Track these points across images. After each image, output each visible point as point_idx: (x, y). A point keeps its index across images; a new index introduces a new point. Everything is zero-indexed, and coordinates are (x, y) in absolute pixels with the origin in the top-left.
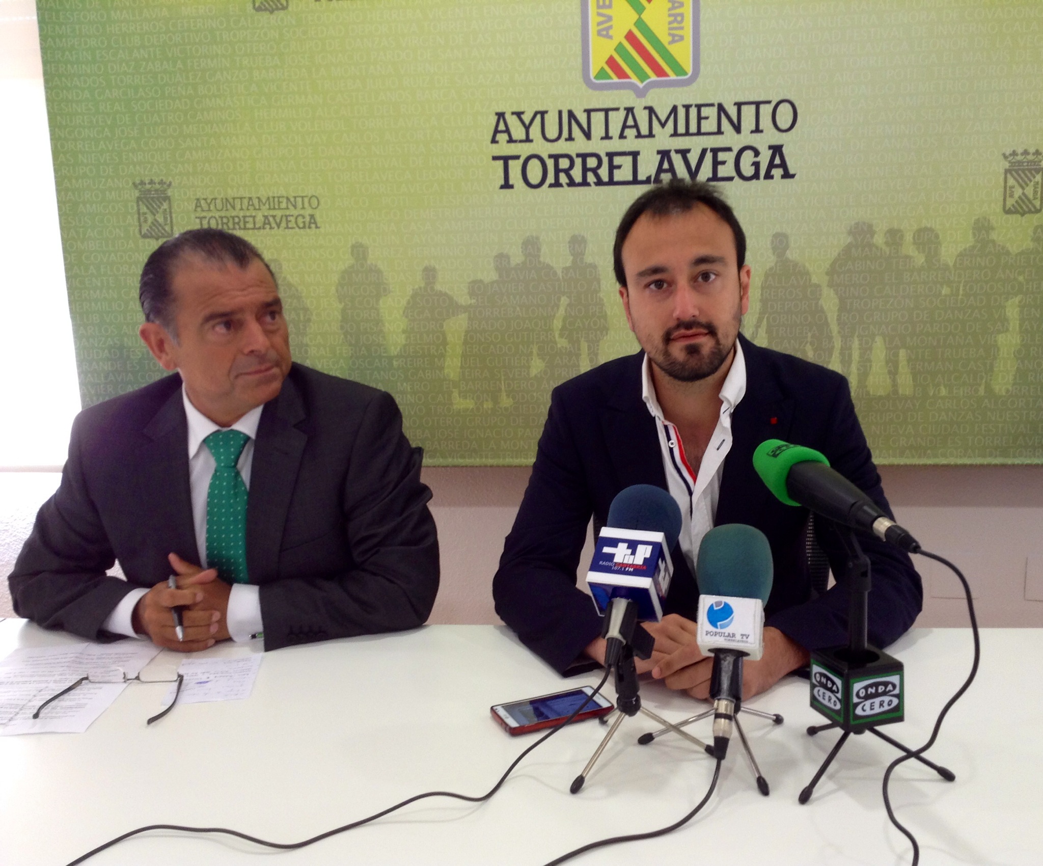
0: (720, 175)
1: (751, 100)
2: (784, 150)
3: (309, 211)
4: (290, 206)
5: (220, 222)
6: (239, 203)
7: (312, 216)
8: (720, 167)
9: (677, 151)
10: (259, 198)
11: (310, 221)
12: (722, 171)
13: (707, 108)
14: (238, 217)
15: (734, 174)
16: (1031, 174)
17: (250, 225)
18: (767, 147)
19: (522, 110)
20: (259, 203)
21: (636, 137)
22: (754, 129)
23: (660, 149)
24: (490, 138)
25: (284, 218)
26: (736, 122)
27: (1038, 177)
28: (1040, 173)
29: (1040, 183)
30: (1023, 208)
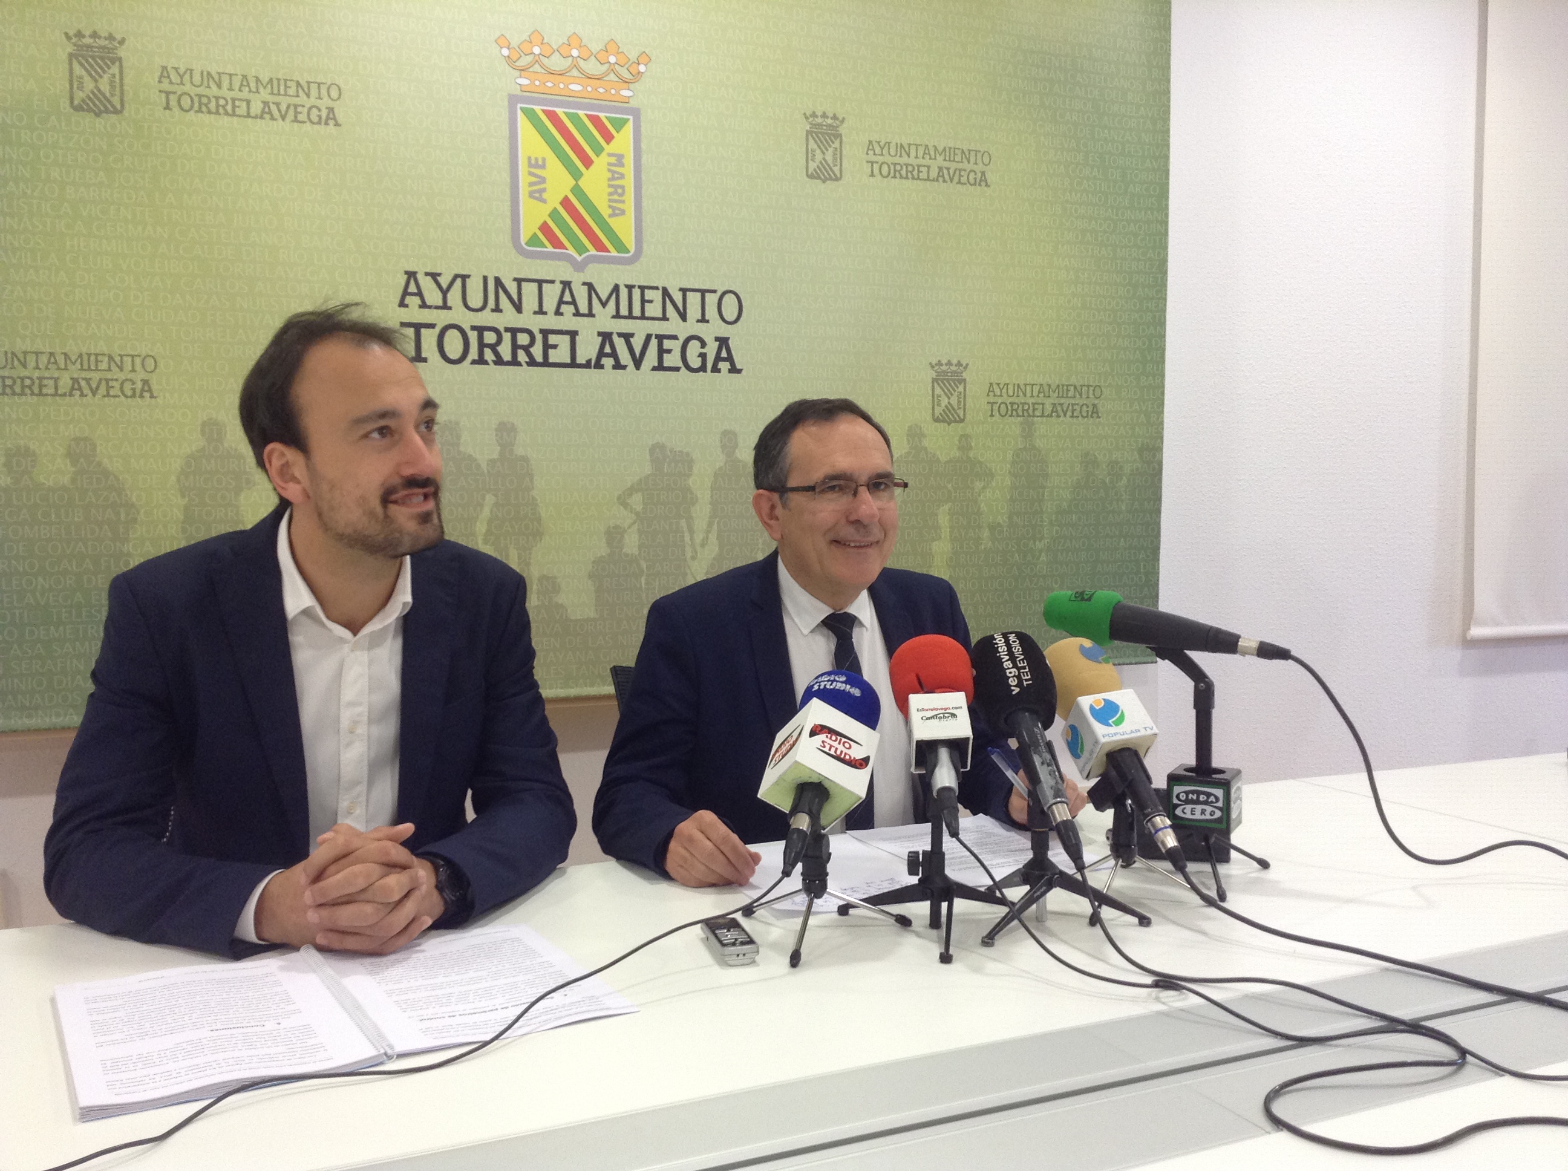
0: (666, 364)
1: (697, 287)
2: (730, 342)
3: (141, 376)
4: (113, 367)
6: (35, 358)
7: (146, 382)
8: (665, 355)
9: (620, 335)
10: (65, 354)
11: (143, 390)
12: (669, 360)
13: (651, 291)
14: (31, 378)
15: (680, 364)
16: (954, 384)
17: (52, 391)
18: (713, 339)
19: (438, 271)
20: (66, 360)
21: (574, 315)
22: (700, 318)
23: (601, 331)
24: (397, 300)
25: (104, 383)
26: (681, 308)
27: (961, 388)
28: (963, 384)
29: (963, 394)
30: (949, 417)
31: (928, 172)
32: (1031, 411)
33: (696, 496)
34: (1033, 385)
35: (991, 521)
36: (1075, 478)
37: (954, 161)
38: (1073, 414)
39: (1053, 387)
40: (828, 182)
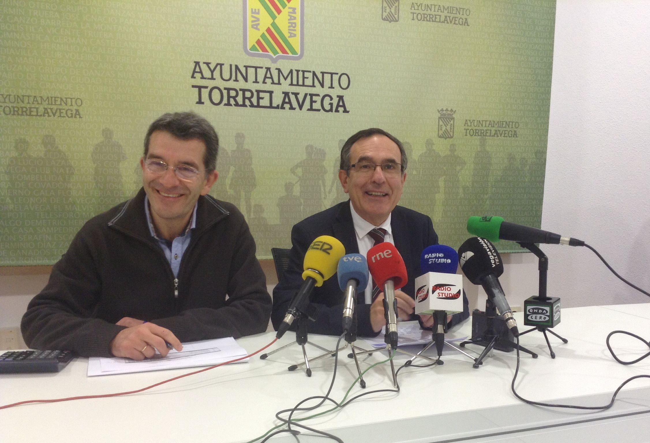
0: (314, 108)
1: (329, 71)
2: (344, 98)
3: (75, 107)
4: (63, 103)
5: (12, 110)
6: (27, 99)
7: (77, 111)
8: (313, 104)
9: (293, 93)
10: (41, 97)
11: (76, 114)
12: (315, 106)
13: (307, 73)
14: (26, 108)
15: (320, 108)
16: (449, 120)
17: (35, 113)
18: (336, 97)
19: (210, 62)
20: (41, 100)
21: (272, 83)
22: (330, 86)
23: (284, 91)
24: (191, 75)
25: (58, 111)
26: (321, 81)
27: (452, 122)
28: (453, 120)
29: (453, 124)
30: (446, 136)
31: (440, 19)
32: (485, 134)
33: (327, 170)
34: (486, 121)
35: (464, 184)
36: (504, 165)
37: (452, 13)
38: (505, 136)
39: (496, 122)
40: (392, 22)
